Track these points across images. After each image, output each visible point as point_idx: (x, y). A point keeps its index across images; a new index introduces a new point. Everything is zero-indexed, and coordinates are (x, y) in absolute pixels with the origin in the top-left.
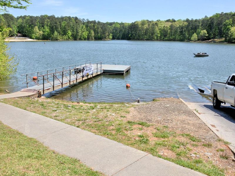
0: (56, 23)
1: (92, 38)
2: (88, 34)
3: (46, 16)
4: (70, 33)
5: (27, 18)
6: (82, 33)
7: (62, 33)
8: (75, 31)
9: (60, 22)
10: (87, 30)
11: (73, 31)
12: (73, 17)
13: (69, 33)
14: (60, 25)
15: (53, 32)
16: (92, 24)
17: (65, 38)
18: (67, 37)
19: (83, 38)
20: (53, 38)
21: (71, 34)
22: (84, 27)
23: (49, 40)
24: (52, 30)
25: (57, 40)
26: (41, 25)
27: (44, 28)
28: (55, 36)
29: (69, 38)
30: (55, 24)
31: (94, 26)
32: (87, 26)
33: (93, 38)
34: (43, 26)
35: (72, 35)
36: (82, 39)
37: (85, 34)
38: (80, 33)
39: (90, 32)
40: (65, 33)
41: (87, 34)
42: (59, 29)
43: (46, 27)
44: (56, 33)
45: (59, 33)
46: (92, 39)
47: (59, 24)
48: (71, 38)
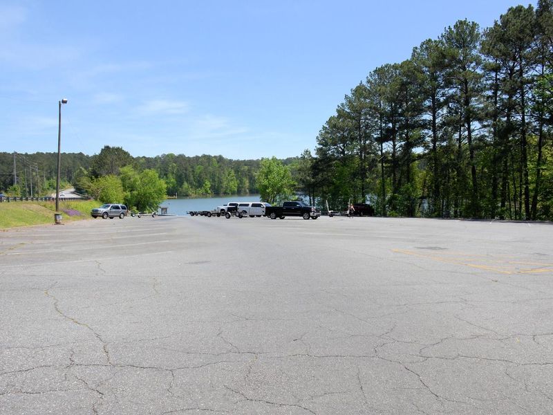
0: (186, 170)
1: (245, 191)
2: (238, 185)
3: (172, 155)
4: (208, 184)
5: (141, 161)
6: (229, 182)
7: (197, 184)
8: (216, 179)
9: (192, 167)
10: (237, 179)
11: (214, 181)
12: (215, 157)
13: (206, 185)
14: (193, 171)
15: (182, 183)
16: (246, 167)
17: (201, 192)
18: (204, 191)
19: (231, 190)
20: (181, 192)
21: (210, 186)
22: (233, 173)
23: (174, 197)
24: (180, 180)
25: (186, 196)
26: (163, 173)
27: (167, 178)
28: (184, 189)
29: (207, 192)
30: (184, 171)
31: (249, 171)
32: (237, 171)
33: (248, 191)
34: (166, 175)
35: (212, 187)
36: (228, 194)
37: (234, 185)
38: (225, 183)
39: (241, 182)
40: (200, 184)
41: (236, 185)
42: (192, 178)
43: (170, 175)
44: (186, 185)
45: (191, 184)
46: (245, 194)
47: (191, 170)
48: (209, 192)
